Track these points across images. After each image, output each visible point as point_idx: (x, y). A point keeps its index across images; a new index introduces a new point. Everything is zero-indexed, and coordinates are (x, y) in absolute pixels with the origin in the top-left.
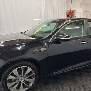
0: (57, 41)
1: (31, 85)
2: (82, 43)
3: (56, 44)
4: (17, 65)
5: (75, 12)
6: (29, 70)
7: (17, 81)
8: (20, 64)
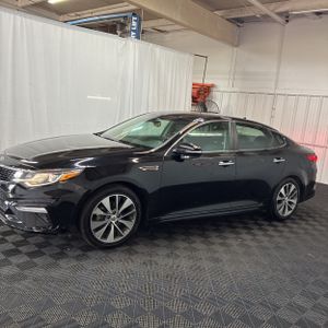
0: (177, 157)
1: (127, 232)
2: (222, 163)
3: (174, 162)
4: (110, 190)
5: (214, 89)
6: (128, 202)
7: (107, 220)
8: (115, 189)
